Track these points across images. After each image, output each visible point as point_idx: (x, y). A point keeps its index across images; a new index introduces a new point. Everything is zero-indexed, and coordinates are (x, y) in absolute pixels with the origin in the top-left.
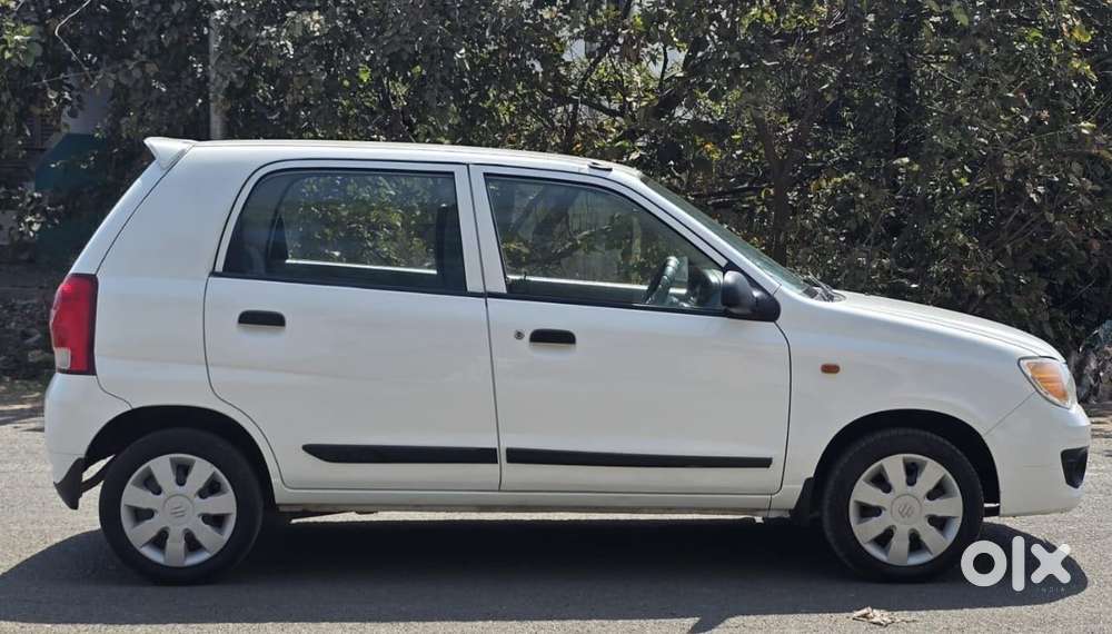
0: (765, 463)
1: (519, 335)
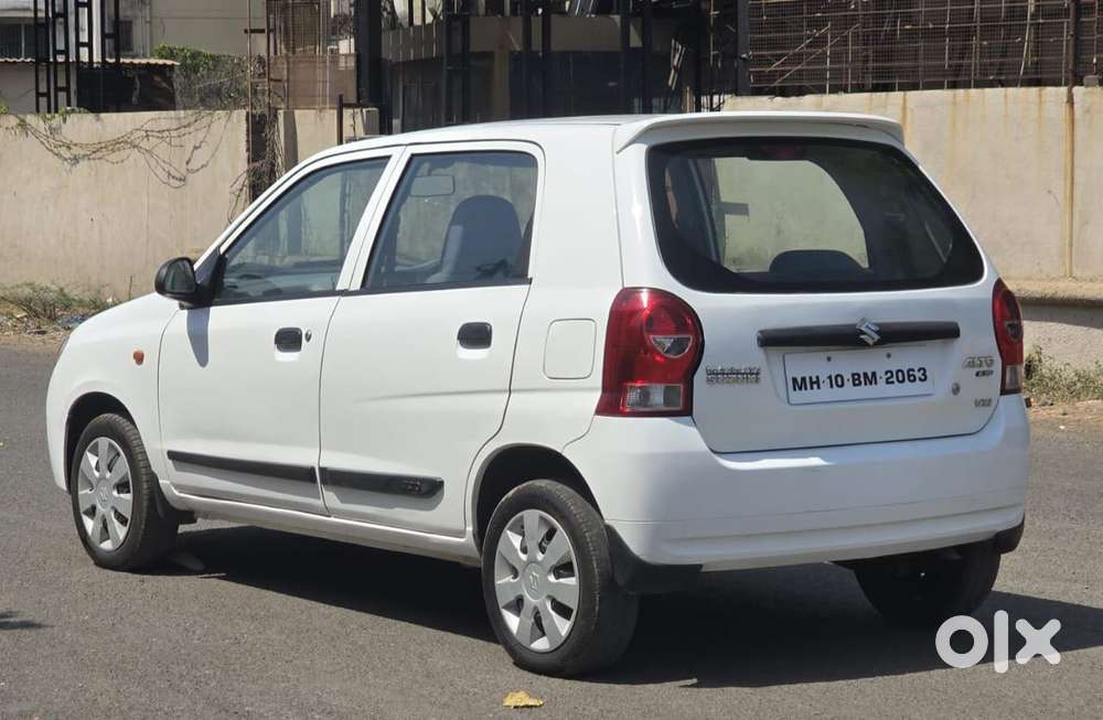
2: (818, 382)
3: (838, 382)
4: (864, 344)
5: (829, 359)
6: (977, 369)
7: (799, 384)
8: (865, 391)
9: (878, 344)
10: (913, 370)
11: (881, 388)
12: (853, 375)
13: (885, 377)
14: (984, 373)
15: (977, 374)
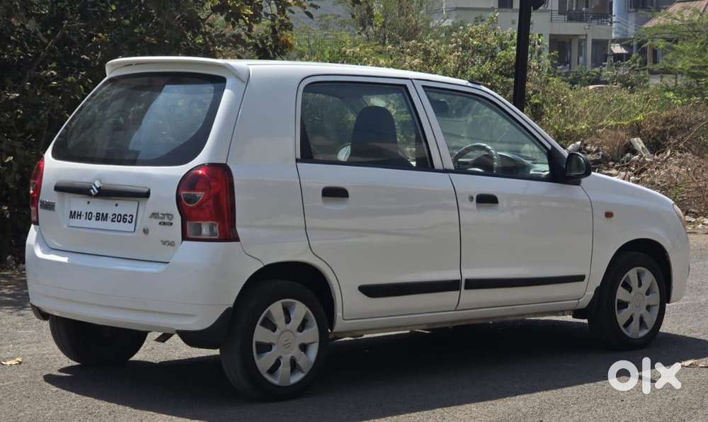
0: (580, 278)
1: (471, 198)
2: (80, 215)
3: (89, 216)
4: (90, 195)
5: (89, 203)
6: (160, 221)
7: (73, 215)
8: (101, 224)
9: (97, 196)
10: (126, 215)
11: (108, 224)
12: (97, 213)
13: (111, 217)
14: (164, 224)
15: (160, 223)
